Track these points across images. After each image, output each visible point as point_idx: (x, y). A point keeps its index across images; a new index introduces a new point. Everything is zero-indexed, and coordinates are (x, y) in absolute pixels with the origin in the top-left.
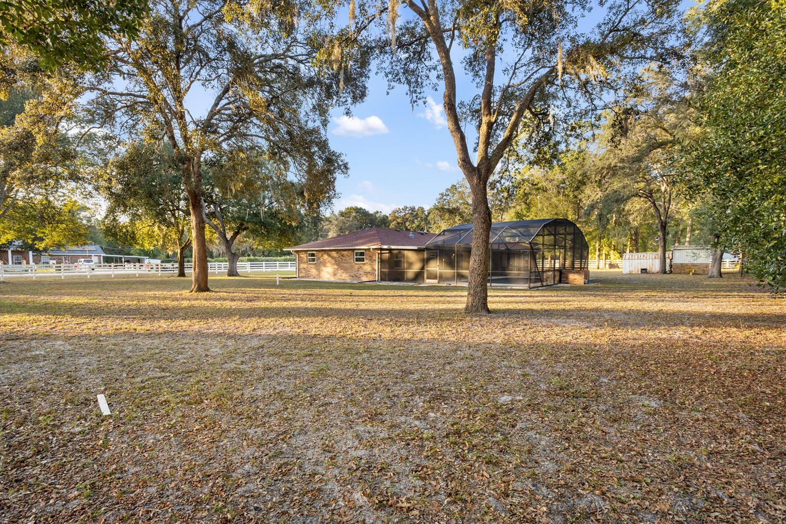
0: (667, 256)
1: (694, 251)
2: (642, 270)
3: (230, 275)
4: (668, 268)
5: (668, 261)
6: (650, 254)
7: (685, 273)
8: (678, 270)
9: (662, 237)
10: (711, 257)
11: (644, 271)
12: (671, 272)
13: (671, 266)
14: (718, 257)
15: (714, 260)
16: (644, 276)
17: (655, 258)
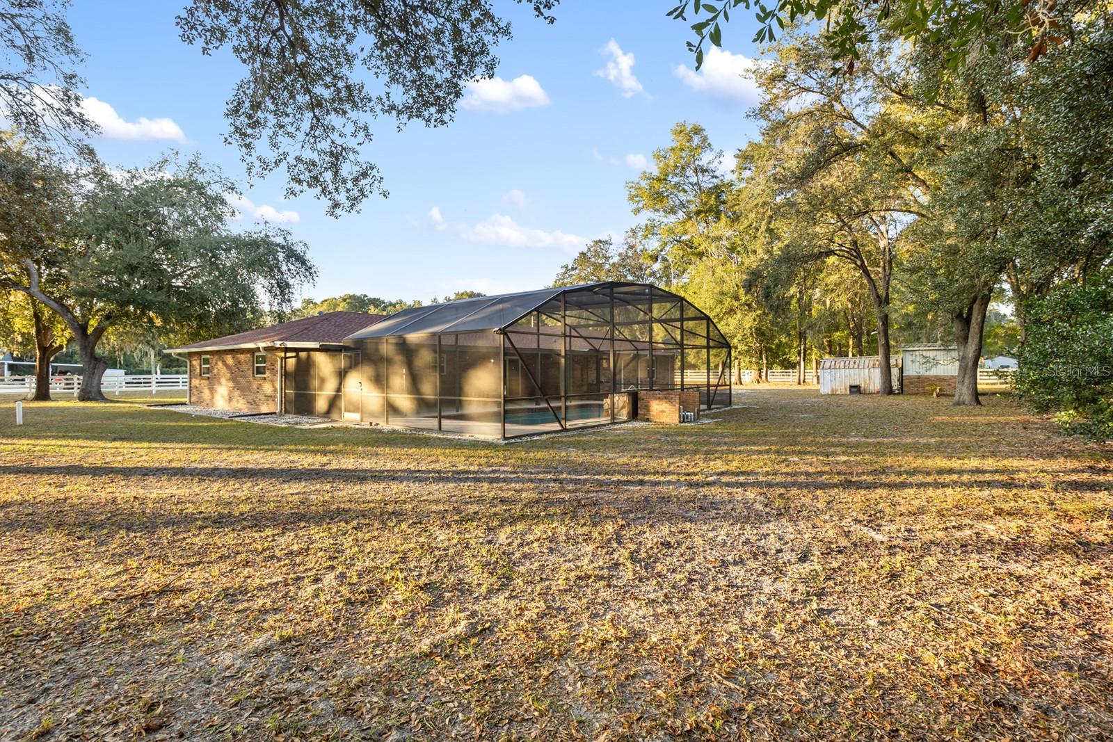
0: (893, 362)
1: (925, 353)
2: (851, 387)
3: (83, 398)
4: (895, 385)
5: (895, 372)
6: (866, 361)
7: (924, 394)
8: (913, 389)
9: (881, 328)
10: (957, 363)
11: (855, 389)
12: (901, 391)
13: (901, 379)
14: (970, 364)
15: (963, 369)
16: (854, 398)
17: (874, 367)
